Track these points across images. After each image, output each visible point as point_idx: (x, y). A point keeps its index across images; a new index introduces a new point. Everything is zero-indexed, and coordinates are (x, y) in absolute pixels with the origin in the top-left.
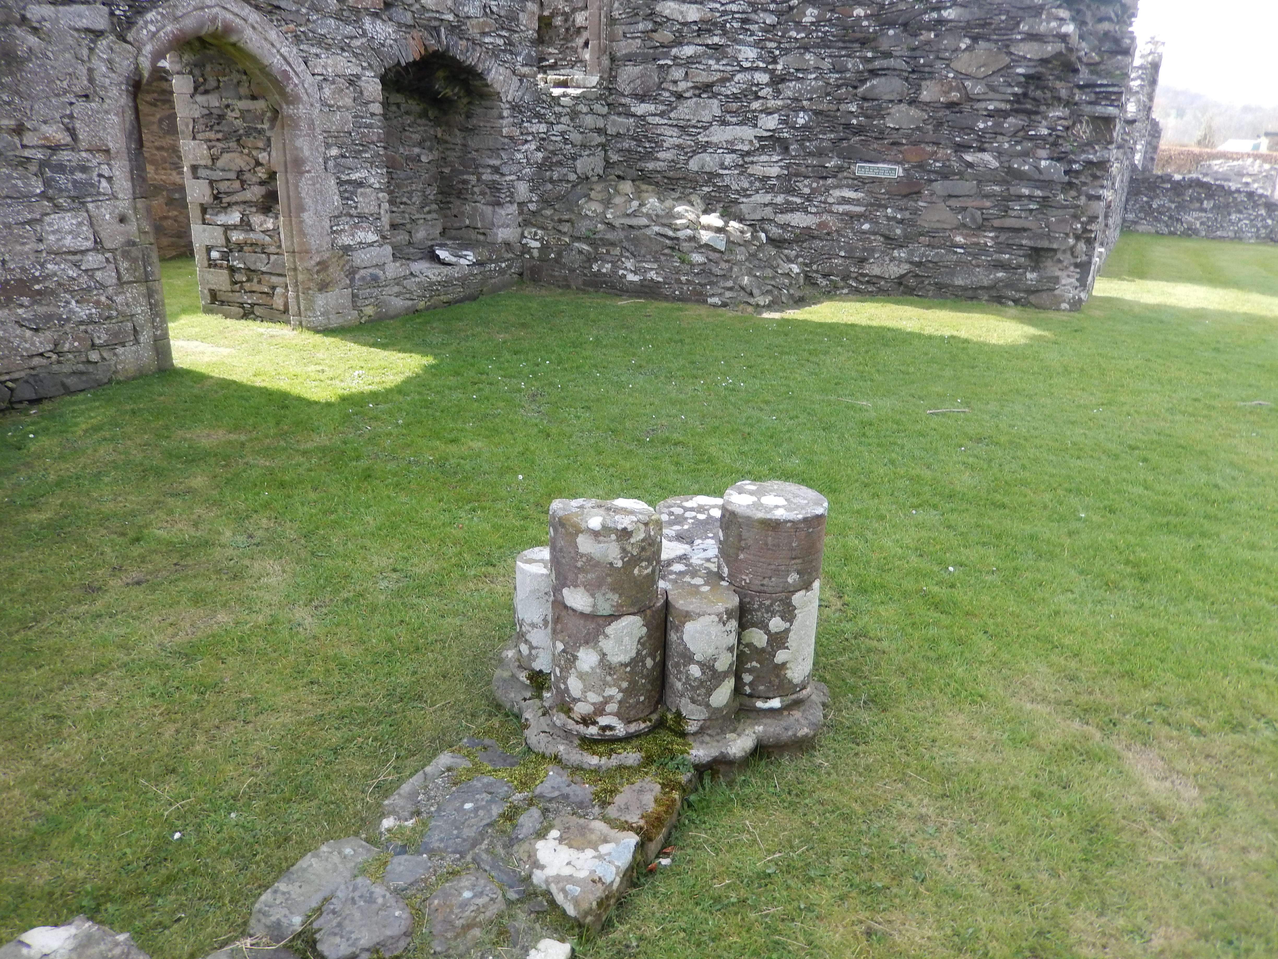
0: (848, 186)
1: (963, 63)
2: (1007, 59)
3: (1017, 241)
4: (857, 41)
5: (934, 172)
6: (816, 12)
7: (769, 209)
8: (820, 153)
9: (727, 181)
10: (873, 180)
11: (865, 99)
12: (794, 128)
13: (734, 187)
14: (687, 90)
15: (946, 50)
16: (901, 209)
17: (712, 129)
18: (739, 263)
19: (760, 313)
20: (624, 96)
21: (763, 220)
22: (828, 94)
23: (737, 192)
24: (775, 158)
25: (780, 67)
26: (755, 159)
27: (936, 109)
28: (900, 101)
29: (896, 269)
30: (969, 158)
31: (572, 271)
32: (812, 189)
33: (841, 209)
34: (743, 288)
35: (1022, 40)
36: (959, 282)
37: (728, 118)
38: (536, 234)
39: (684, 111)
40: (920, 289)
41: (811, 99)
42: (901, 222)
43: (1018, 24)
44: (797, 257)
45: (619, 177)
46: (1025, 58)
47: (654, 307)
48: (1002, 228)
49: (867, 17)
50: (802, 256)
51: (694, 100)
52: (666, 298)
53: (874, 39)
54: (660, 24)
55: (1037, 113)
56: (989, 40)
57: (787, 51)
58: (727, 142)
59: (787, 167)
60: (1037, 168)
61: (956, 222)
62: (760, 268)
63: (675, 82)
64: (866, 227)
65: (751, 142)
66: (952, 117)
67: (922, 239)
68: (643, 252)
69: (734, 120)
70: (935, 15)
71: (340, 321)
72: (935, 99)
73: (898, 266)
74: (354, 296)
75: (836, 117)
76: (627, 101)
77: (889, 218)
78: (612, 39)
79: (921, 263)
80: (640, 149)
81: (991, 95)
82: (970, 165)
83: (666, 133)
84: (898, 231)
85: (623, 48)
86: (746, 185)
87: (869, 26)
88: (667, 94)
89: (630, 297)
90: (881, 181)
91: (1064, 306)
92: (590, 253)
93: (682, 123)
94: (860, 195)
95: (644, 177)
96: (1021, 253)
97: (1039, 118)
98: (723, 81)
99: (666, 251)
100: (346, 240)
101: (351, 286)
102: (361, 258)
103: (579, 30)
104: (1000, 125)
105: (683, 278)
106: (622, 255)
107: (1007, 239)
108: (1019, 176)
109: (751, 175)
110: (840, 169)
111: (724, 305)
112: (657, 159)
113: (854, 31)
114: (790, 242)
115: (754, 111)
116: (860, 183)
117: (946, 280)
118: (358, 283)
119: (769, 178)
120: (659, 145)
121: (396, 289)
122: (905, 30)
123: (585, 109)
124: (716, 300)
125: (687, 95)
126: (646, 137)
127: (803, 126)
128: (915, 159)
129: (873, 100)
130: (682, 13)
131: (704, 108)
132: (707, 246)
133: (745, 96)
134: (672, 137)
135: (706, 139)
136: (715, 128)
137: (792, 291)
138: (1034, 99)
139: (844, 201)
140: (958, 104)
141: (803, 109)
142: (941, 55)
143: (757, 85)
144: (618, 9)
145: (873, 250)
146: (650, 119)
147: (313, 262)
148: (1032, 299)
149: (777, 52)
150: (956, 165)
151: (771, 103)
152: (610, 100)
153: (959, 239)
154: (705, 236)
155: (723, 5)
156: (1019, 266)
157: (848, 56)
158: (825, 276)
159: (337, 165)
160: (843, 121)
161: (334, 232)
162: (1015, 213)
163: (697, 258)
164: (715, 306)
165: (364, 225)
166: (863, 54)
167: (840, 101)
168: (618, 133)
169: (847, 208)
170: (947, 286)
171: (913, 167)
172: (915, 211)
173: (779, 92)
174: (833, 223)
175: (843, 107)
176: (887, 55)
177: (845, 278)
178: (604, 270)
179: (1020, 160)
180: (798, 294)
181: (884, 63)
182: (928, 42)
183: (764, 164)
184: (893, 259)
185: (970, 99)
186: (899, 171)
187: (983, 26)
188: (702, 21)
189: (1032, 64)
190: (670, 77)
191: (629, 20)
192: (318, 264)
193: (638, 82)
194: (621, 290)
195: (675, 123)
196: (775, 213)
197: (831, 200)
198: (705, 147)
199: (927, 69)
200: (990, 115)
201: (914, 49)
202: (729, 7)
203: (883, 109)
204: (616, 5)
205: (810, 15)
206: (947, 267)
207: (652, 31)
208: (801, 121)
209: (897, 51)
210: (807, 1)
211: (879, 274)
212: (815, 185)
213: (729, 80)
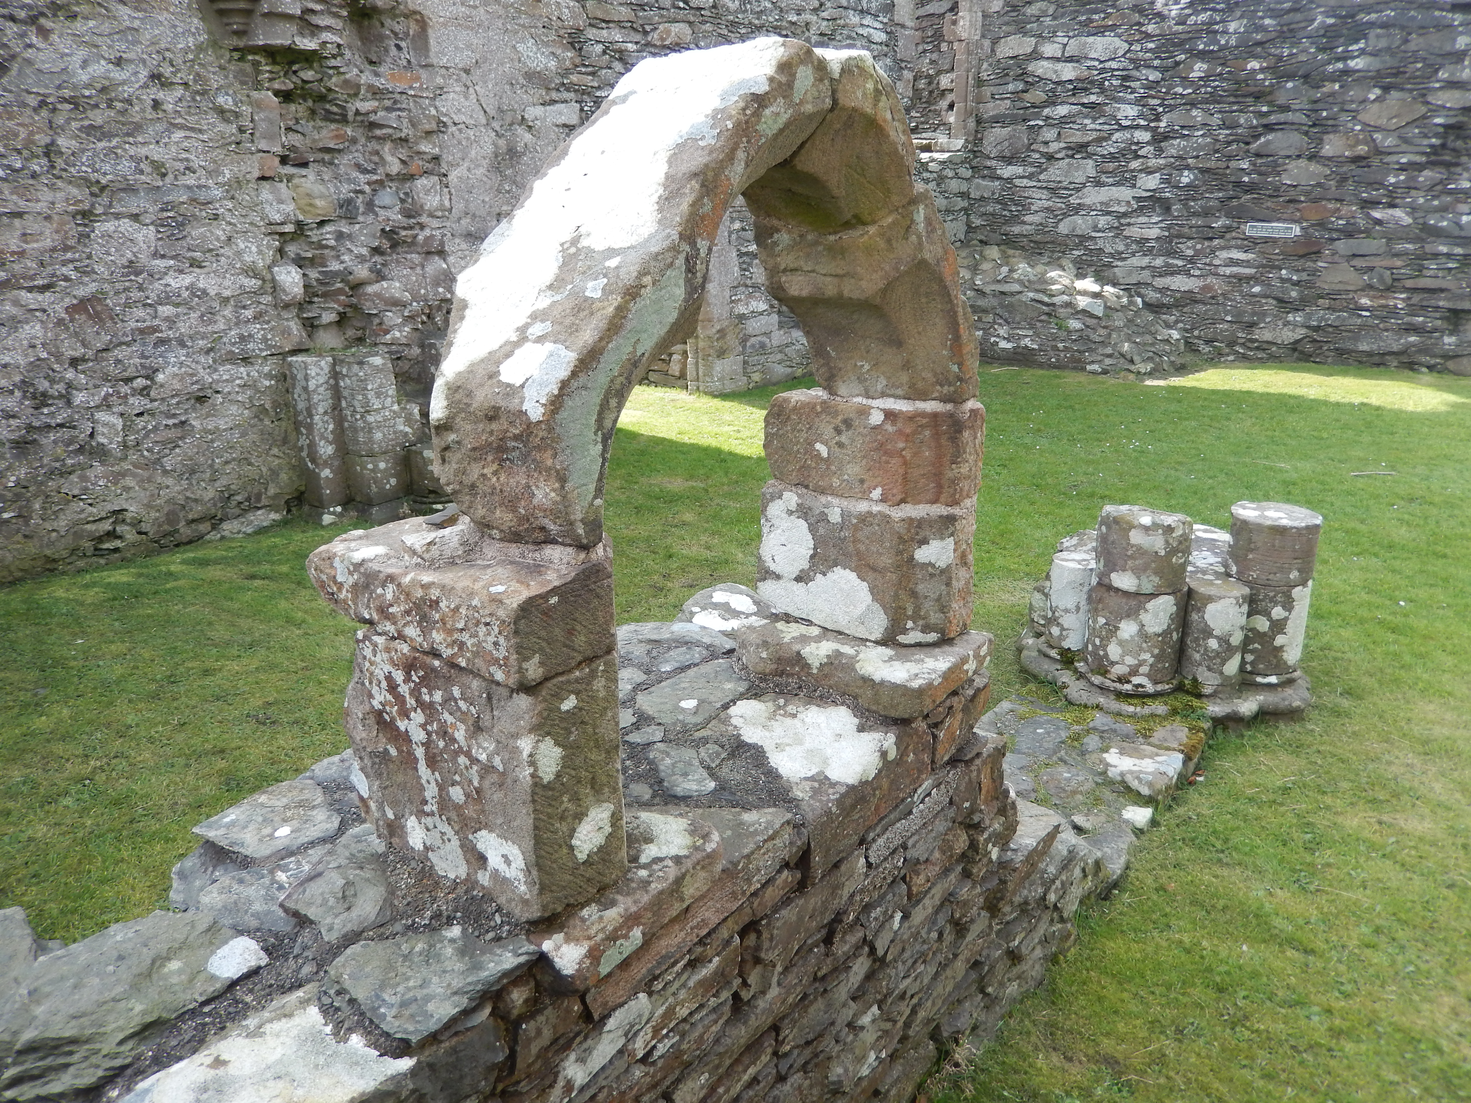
0: (1238, 247)
1: (1372, 115)
2: (1424, 109)
3: (1433, 303)
4: (1250, 95)
5: (1337, 230)
6: (1205, 66)
7: (1146, 273)
8: (1206, 213)
9: (1100, 244)
10: (1266, 240)
11: (1258, 155)
12: (1178, 187)
13: (1108, 250)
14: (1059, 151)
15: (1352, 102)
16: (1298, 271)
17: (1085, 190)
18: (1118, 329)
19: (1143, 381)
20: (990, 158)
21: (1138, 284)
22: (1217, 151)
23: (1111, 255)
24: (1155, 219)
25: (1163, 124)
26: (1132, 220)
27: (1339, 164)
28: (1299, 156)
29: (1290, 334)
30: (1377, 214)
32: (1196, 250)
33: (1228, 271)
34: (1123, 356)
35: (1441, 88)
36: (1364, 347)
37: (1104, 178)
39: (1055, 173)
40: (1318, 355)
41: (1197, 157)
42: (1297, 283)
43: (1437, 71)
44: (1177, 322)
45: (981, 241)
46: (1444, 107)
47: (1030, 374)
48: (1415, 290)
49: (1262, 70)
50: (1182, 321)
51: (1067, 160)
52: (1041, 365)
53: (1270, 93)
54: (1032, 84)
55: (1457, 165)
56: (1402, 90)
57: (1172, 108)
58: (1101, 203)
59: (1168, 228)
60: (1458, 224)
61: (1361, 283)
62: (1139, 334)
63: (1046, 143)
64: (1257, 289)
65: (1128, 203)
66: (1359, 171)
67: (1321, 301)
68: (1017, 319)
69: (1110, 180)
70: (1340, 65)
71: (733, 386)
72: (1338, 154)
73: (1293, 331)
74: (745, 363)
75: (1226, 175)
76: (993, 163)
77: (1283, 280)
78: (979, 100)
79: (1319, 327)
80: (1005, 213)
81: (1404, 147)
82: (1379, 222)
83: (1035, 195)
85: (991, 109)
86: (1121, 248)
87: (1264, 80)
88: (1037, 156)
89: (1002, 365)
90: (1275, 241)
93: (1052, 185)
94: (1251, 256)
95: (1009, 242)
96: (1438, 315)
97: (1459, 170)
98: (1099, 140)
99: (1043, 318)
100: (741, 309)
101: (743, 353)
102: (753, 326)
103: (943, 93)
104: (1414, 179)
105: (1061, 345)
106: (995, 322)
107: (1421, 300)
108: (1437, 233)
109: (1127, 237)
110: (1229, 229)
111: (1105, 372)
112: (1024, 223)
113: (1247, 85)
114: (1168, 307)
115: (1133, 171)
116: (1251, 243)
117: (1349, 345)
118: (749, 350)
119: (1147, 240)
120: (1026, 208)
121: (779, 356)
122: (1306, 82)
123: (951, 174)
124: (1096, 367)
125: (1059, 156)
126: (1012, 200)
127: (1188, 185)
128: (1315, 217)
129: (1268, 156)
130: (1056, 72)
131: (1077, 169)
132: (1084, 311)
133: (1124, 155)
134: (1040, 200)
135: (1078, 201)
136: (1089, 189)
137: (1173, 359)
138: (1454, 150)
139: (1232, 262)
140: (1365, 158)
141: (1188, 167)
142: (1347, 107)
143: (1138, 143)
144: (986, 70)
145: (1264, 314)
146: (1017, 182)
147: (714, 330)
148: (1450, 365)
149: (1161, 109)
150: (1362, 223)
151: (1152, 162)
152: (974, 163)
153: (1365, 301)
154: (1082, 302)
155: (1101, 62)
156: (1435, 330)
157: (1241, 111)
158: (1208, 342)
159: (739, 237)
160: (1233, 179)
161: (732, 302)
162: (1431, 273)
163: (1075, 324)
164: (1094, 373)
165: (757, 294)
166: (1257, 109)
167: (1230, 158)
168: (982, 197)
169: (1235, 270)
170: (1349, 352)
171: (1313, 225)
172: (1314, 273)
173: (1161, 150)
174: (1218, 285)
175: (1233, 164)
176: (1285, 109)
177: (1231, 344)
179: (1437, 215)
180: (1179, 361)
181: (1282, 117)
182: (1332, 94)
183: (1142, 225)
184: (1287, 324)
185: (1378, 152)
186: (1296, 230)
187: (1396, 75)
188: (1078, 79)
189: (1451, 113)
190: (1040, 138)
191: (998, 81)
192: (718, 331)
193: (1006, 143)
194: (993, 358)
195: (1045, 185)
196: (1153, 276)
197: (1216, 262)
198: (1077, 209)
199: (1330, 122)
200: (1403, 169)
201: (1315, 102)
202: (1107, 65)
203: (1279, 166)
204: (985, 66)
205: (1199, 69)
206: (1349, 331)
207: (1023, 91)
208: (1185, 180)
209: (1296, 105)
210: (1196, 56)
211: (1270, 339)
212: (1199, 246)
213: (1106, 139)
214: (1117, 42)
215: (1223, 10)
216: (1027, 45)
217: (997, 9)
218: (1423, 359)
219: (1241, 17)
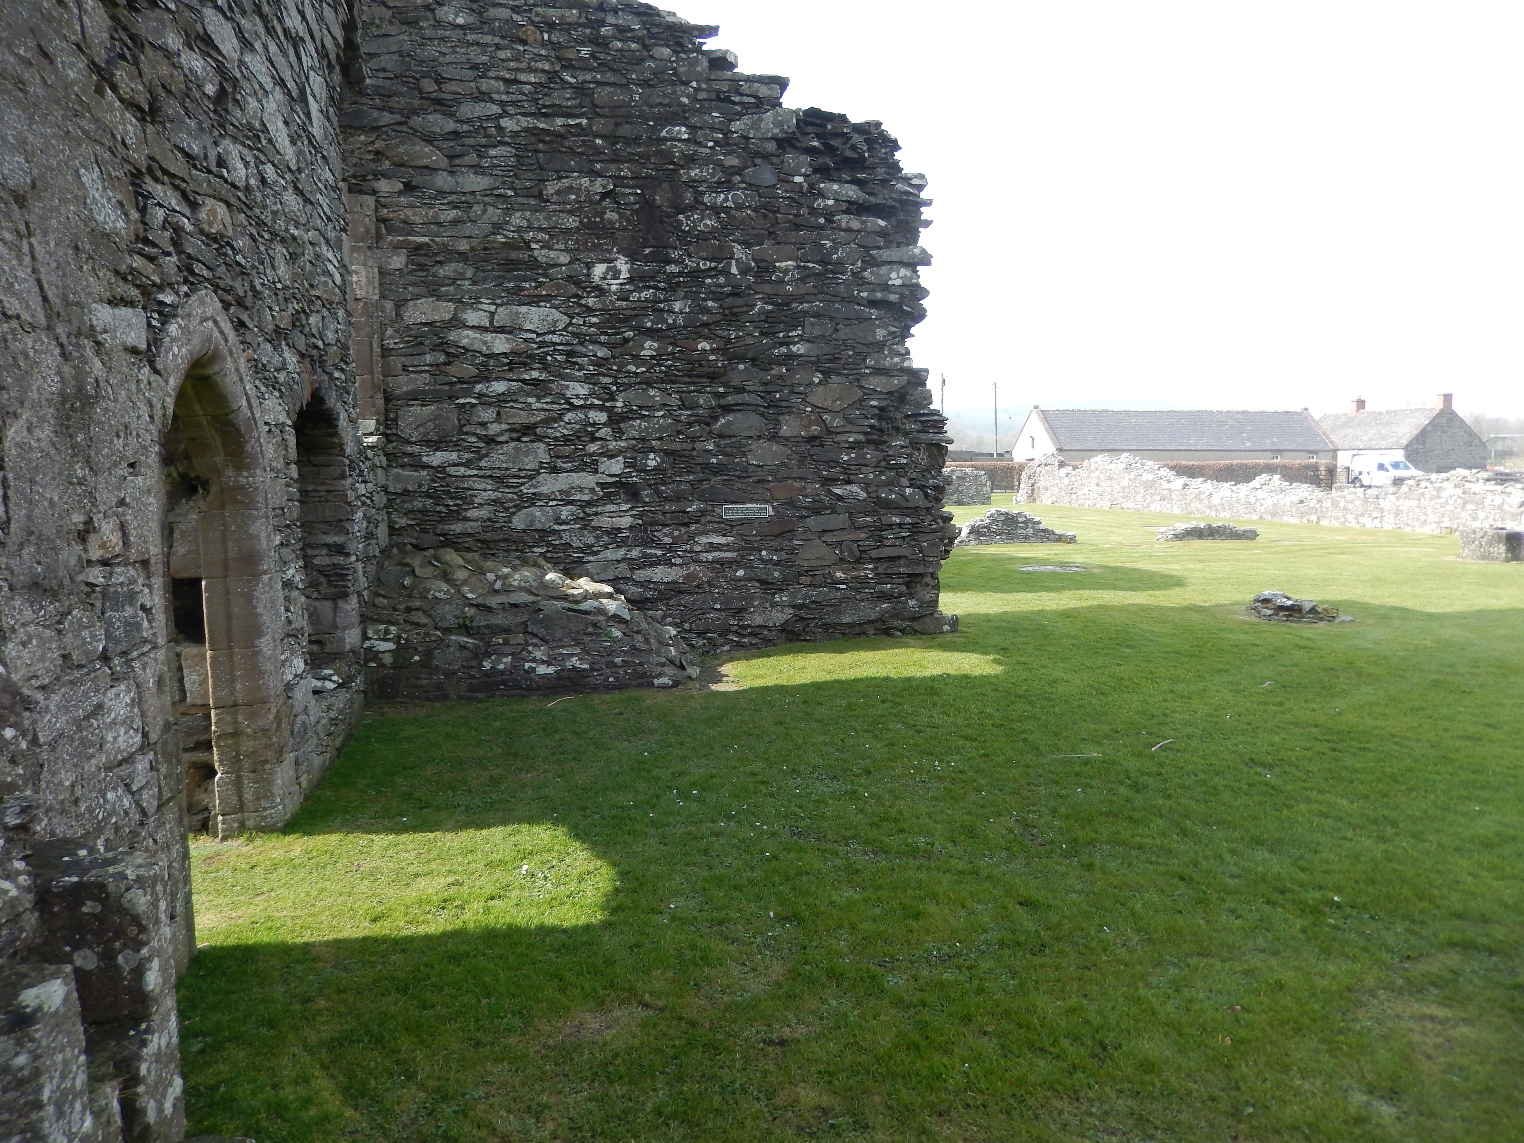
0: (715, 531)
1: (818, 397)
2: (860, 393)
3: (895, 570)
4: (705, 375)
5: (805, 508)
6: (655, 345)
7: (623, 566)
8: (678, 498)
9: (566, 538)
10: (742, 522)
11: (721, 436)
12: (645, 471)
13: (576, 544)
14: (502, 433)
15: (800, 385)
16: (776, 550)
17: (539, 478)
19: (707, 687)
20: (409, 442)
21: (617, 578)
22: (679, 432)
23: (581, 550)
24: (625, 507)
25: (619, 404)
26: (600, 509)
27: (797, 444)
28: (760, 437)
29: (779, 615)
30: (838, 491)
31: (450, 674)
32: (673, 537)
33: (710, 556)
35: (870, 374)
36: (847, 619)
37: (560, 463)
38: (387, 632)
39: (499, 458)
40: (806, 633)
41: (661, 439)
42: (777, 563)
43: (865, 359)
44: (664, 617)
46: (875, 391)
48: (879, 559)
49: (713, 351)
50: (670, 616)
51: (513, 444)
52: (596, 689)
53: (725, 374)
54: (456, 356)
56: (839, 374)
57: (628, 387)
58: (561, 492)
59: (640, 516)
60: (903, 496)
61: (835, 558)
63: (483, 424)
64: (740, 573)
65: (592, 490)
66: (814, 450)
67: (802, 579)
68: (558, 635)
69: (568, 466)
70: (784, 350)
72: (795, 434)
73: (782, 612)
74: (297, 761)
75: (693, 457)
76: (416, 449)
77: (763, 561)
78: (387, 373)
79: (803, 605)
80: (438, 508)
81: (849, 428)
82: (840, 498)
83: (477, 486)
84: (776, 574)
85: (403, 384)
86: (591, 540)
87: (717, 360)
88: (473, 439)
90: (750, 522)
91: (946, 628)
92: (477, 647)
93: (498, 473)
94: (730, 539)
95: (448, 543)
96: (901, 581)
98: (548, 422)
99: (590, 630)
100: (289, 674)
101: (293, 747)
102: (297, 699)
104: (862, 456)
105: (618, 660)
107: (886, 569)
108: (888, 505)
109: (596, 529)
110: (703, 512)
111: (675, 684)
112: (467, 519)
113: (701, 365)
114: (654, 601)
115: (591, 455)
116: (727, 527)
117: (833, 619)
118: (297, 740)
119: (619, 530)
120: (468, 502)
122: (754, 365)
123: (378, 462)
124: (665, 680)
125: (501, 439)
126: (448, 493)
127: (655, 469)
128: (784, 496)
129: (730, 437)
130: (485, 343)
131: (527, 453)
132: (614, 616)
133: (578, 438)
134: (485, 491)
135: (532, 490)
136: (544, 477)
138: (880, 430)
139: (712, 547)
140: (818, 438)
141: (653, 450)
142: (796, 390)
143: (594, 424)
144: (392, 337)
145: (752, 598)
146: (452, 470)
147: (271, 717)
148: (916, 625)
149: (614, 388)
150: (826, 499)
151: (613, 445)
152: (390, 449)
153: (839, 574)
154: (608, 606)
155: (538, 335)
156: (901, 595)
157: (698, 391)
158: (700, 634)
160: (700, 460)
161: (282, 664)
162: (890, 542)
163: (616, 633)
166: (714, 389)
167: (693, 439)
168: (406, 490)
169: (716, 554)
170: (835, 626)
171: (783, 504)
172: (792, 551)
173: (621, 432)
174: (703, 574)
175: (698, 445)
176: (741, 390)
177: (725, 633)
178: (501, 666)
179: (886, 489)
181: (738, 398)
182: (781, 377)
183: (611, 515)
184: (774, 605)
185: (829, 432)
186: (769, 510)
187: (830, 361)
188: (514, 353)
189: (883, 396)
190: (475, 419)
191: (410, 350)
193: (430, 425)
195: (489, 473)
196: (632, 569)
197: (697, 548)
198: (533, 500)
199: (784, 404)
200: (852, 447)
201: (766, 384)
202: (549, 338)
203: (744, 446)
204: (389, 332)
205: (649, 348)
206: (832, 605)
207: (445, 364)
208: (652, 463)
209: (750, 386)
210: (643, 333)
211: (762, 623)
212: (676, 533)
213: (555, 420)
214: (556, 314)
215: (664, 289)
216: (445, 310)
217: (398, 266)
218: (898, 623)
219: (685, 298)
